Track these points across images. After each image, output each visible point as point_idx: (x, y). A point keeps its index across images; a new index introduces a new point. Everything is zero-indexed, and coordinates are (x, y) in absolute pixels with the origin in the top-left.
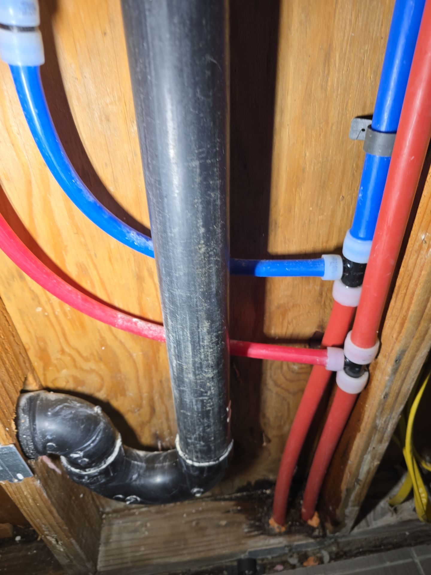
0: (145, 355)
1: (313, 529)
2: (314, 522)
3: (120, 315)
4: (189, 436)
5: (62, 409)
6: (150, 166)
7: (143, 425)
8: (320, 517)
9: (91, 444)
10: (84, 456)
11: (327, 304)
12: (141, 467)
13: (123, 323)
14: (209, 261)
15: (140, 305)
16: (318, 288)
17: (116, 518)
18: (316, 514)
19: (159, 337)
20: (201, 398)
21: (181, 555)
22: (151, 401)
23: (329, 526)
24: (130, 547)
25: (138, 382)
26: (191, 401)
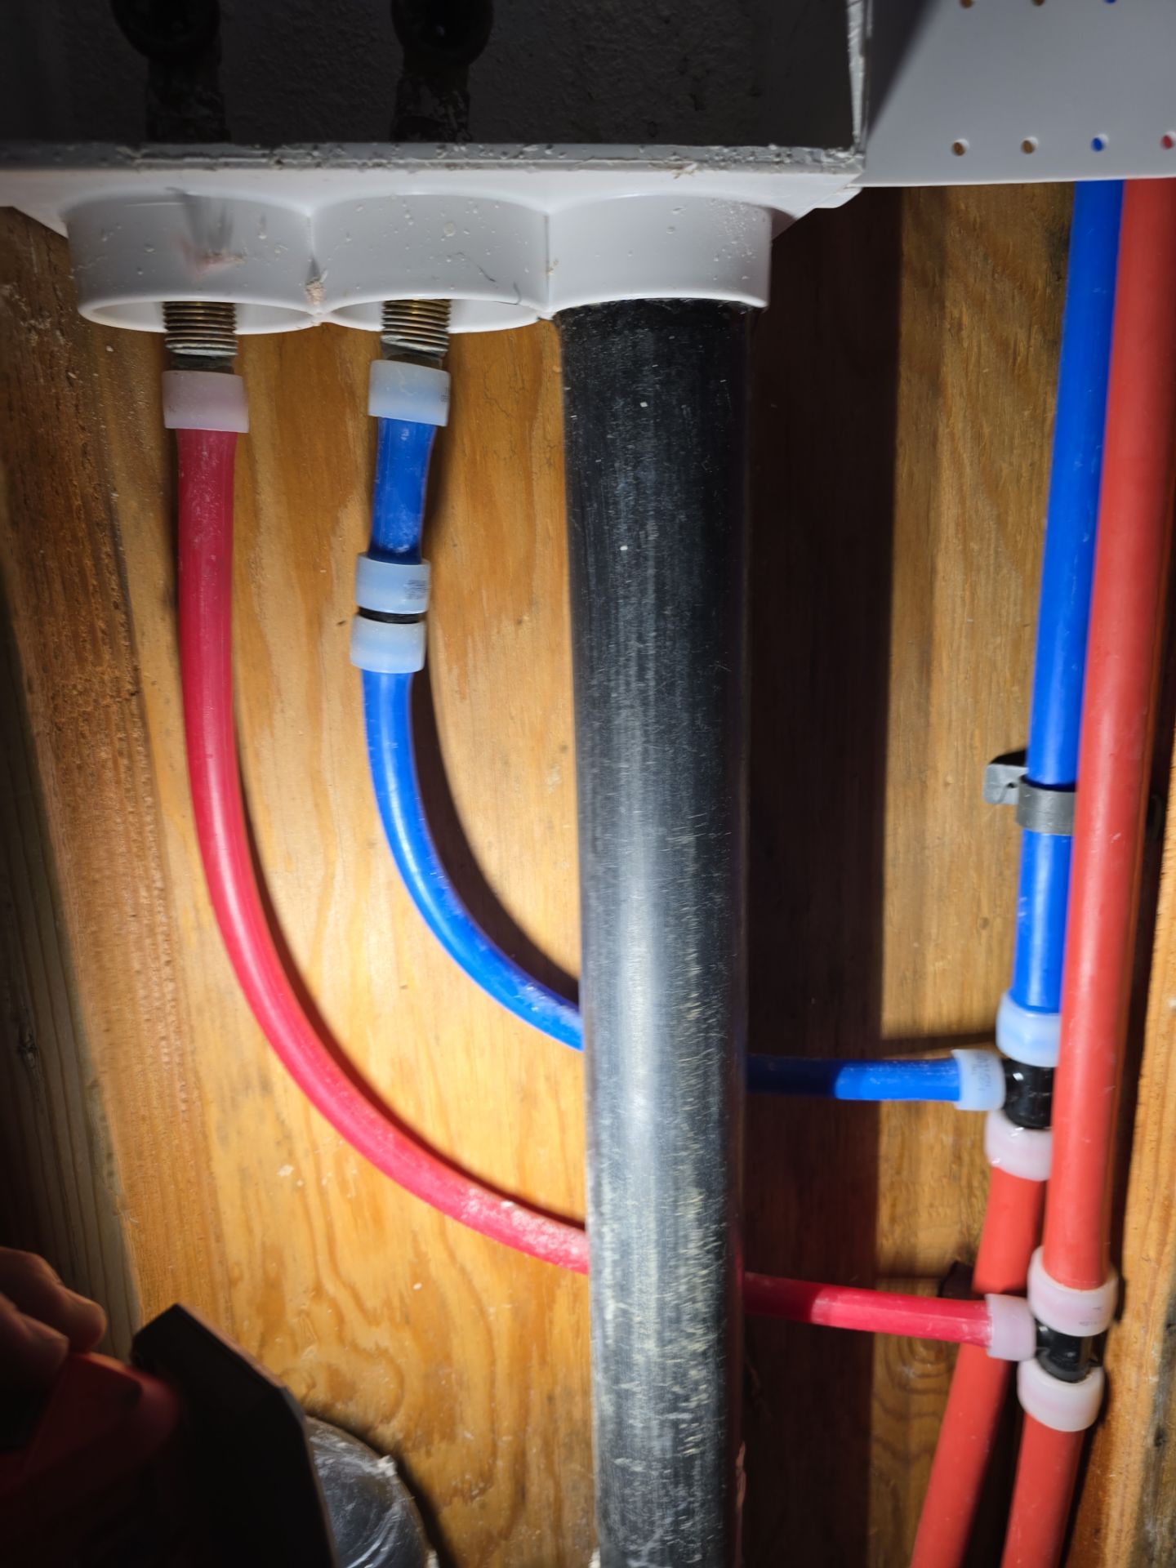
0: (517, 1313)
4: (633, 1548)
6: (599, 843)
7: (489, 1540)
11: (976, 1184)
13: (480, 1211)
14: (706, 1039)
15: (520, 1167)
16: (948, 1139)
19: (562, 1254)
20: (673, 1416)
22: (520, 1458)
25: (492, 1397)
26: (647, 1428)
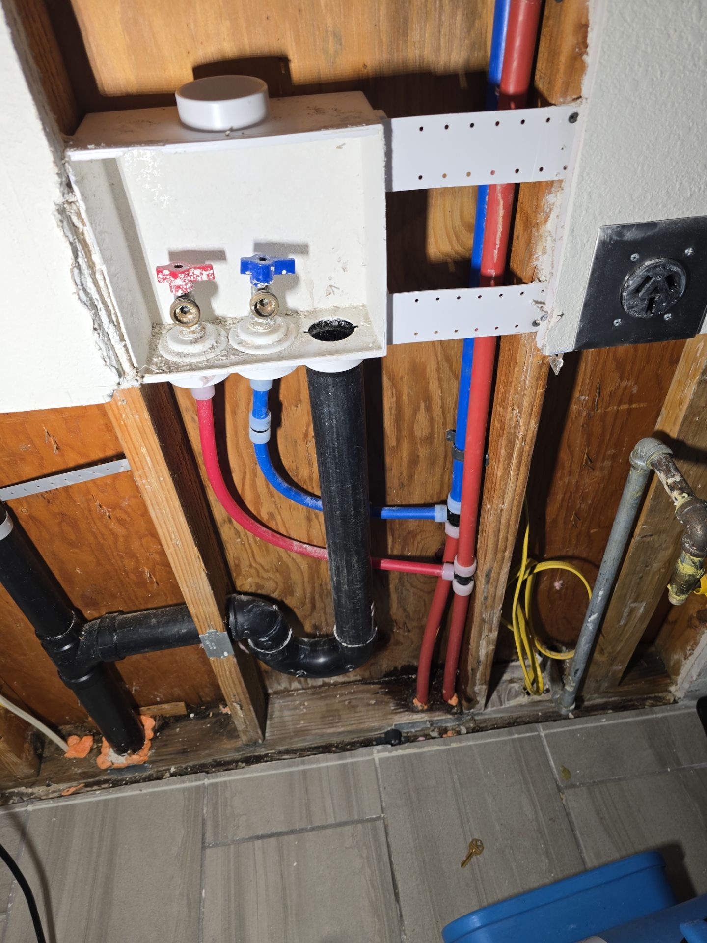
0: (310, 567)
1: (452, 707)
2: (454, 701)
3: (295, 543)
4: (343, 626)
5: (252, 607)
7: (305, 617)
8: (458, 697)
9: (273, 632)
10: (268, 640)
12: (307, 650)
13: (297, 548)
15: (308, 535)
17: (277, 698)
18: (456, 695)
19: (322, 557)
21: (336, 727)
22: (313, 599)
23: (464, 703)
24: (292, 721)
25: (303, 586)
26: (346, 603)
